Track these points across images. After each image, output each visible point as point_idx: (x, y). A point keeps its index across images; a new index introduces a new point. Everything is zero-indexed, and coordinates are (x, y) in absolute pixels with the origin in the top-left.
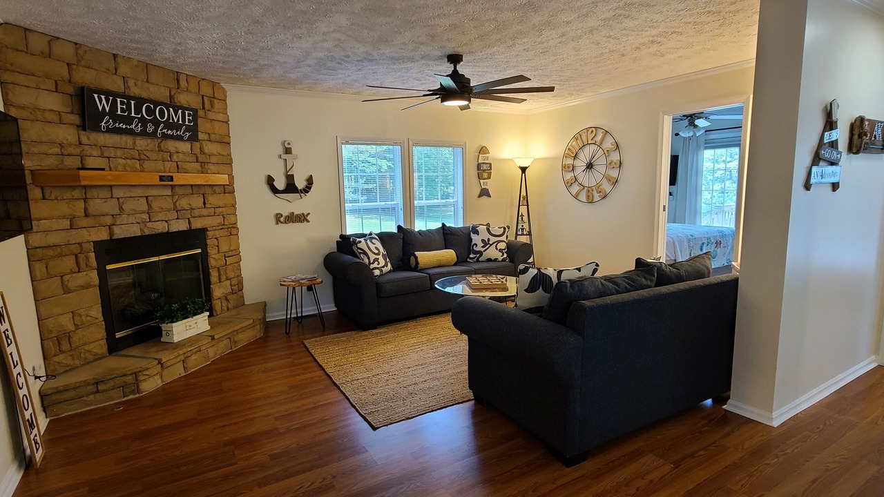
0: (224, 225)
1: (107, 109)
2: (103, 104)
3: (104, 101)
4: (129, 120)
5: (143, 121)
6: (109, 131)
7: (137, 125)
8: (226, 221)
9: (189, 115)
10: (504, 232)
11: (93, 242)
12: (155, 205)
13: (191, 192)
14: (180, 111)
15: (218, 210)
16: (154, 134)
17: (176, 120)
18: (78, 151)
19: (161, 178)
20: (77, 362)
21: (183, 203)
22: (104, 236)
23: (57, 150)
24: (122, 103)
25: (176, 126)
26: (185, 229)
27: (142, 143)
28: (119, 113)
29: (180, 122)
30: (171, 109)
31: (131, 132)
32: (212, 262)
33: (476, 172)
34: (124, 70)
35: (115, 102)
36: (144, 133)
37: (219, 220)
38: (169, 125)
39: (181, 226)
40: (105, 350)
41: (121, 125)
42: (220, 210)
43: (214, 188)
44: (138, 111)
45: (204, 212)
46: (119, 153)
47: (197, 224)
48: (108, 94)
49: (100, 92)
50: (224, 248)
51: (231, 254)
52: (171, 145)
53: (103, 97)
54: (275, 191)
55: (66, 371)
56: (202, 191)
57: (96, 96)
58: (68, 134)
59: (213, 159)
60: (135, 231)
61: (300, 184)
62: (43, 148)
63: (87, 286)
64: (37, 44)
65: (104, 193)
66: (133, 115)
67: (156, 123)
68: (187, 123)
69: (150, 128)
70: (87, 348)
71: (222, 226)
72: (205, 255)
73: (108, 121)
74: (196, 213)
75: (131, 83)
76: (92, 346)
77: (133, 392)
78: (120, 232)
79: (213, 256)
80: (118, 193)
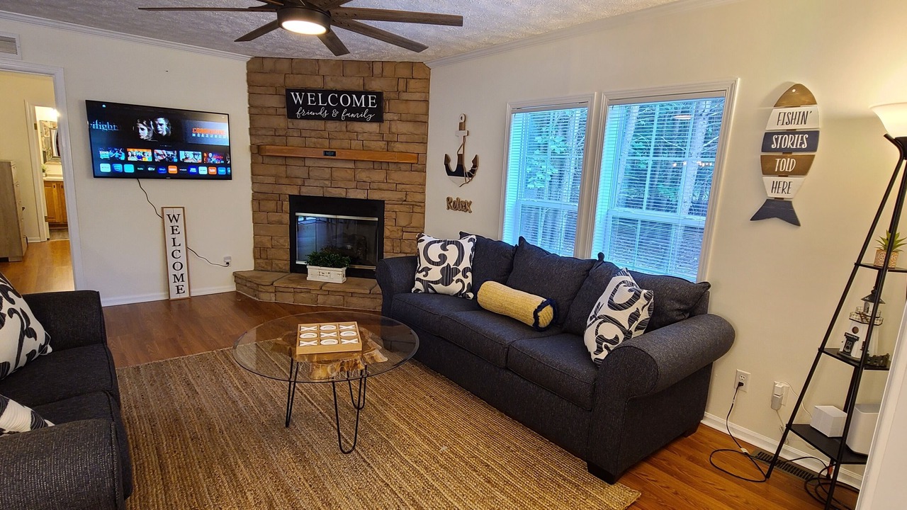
0: (405, 201)
1: (301, 102)
2: (297, 99)
3: (298, 96)
4: (317, 108)
5: (329, 108)
6: (302, 118)
7: (324, 111)
8: (408, 197)
9: (372, 99)
10: (630, 303)
11: (290, 195)
12: (335, 174)
13: (372, 167)
14: (363, 96)
15: (399, 187)
16: (338, 118)
17: (359, 105)
18: (284, 133)
19: (326, 153)
20: (269, 268)
21: (363, 176)
22: (296, 193)
23: (272, 133)
24: (312, 96)
25: (360, 110)
26: (363, 198)
27: (331, 125)
28: (309, 104)
29: (363, 106)
30: (354, 96)
31: (319, 118)
32: (387, 233)
33: (758, 153)
34: (324, 70)
35: (306, 96)
36: (329, 118)
37: (401, 196)
38: (351, 110)
39: (360, 195)
40: (288, 268)
41: (311, 112)
42: (403, 186)
43: (400, 165)
44: (325, 100)
45: (383, 186)
46: (313, 134)
47: (375, 196)
48: (300, 91)
49: (295, 91)
50: (403, 221)
51: (409, 230)
52: (358, 126)
53: (297, 94)
54: (449, 172)
55: (262, 270)
56: (384, 166)
57: (292, 93)
58: (281, 122)
59: (402, 138)
60: (317, 193)
61: (468, 166)
62: (263, 132)
63: (281, 223)
64: (268, 65)
65: (300, 163)
66: (320, 104)
67: (340, 109)
68: (370, 106)
69: (335, 113)
70: (277, 262)
71: (404, 201)
72: (381, 225)
73: (302, 111)
74: (375, 186)
75: (328, 79)
76: (280, 262)
77: (255, 296)
78: (306, 191)
79: (388, 227)
80: (308, 163)
